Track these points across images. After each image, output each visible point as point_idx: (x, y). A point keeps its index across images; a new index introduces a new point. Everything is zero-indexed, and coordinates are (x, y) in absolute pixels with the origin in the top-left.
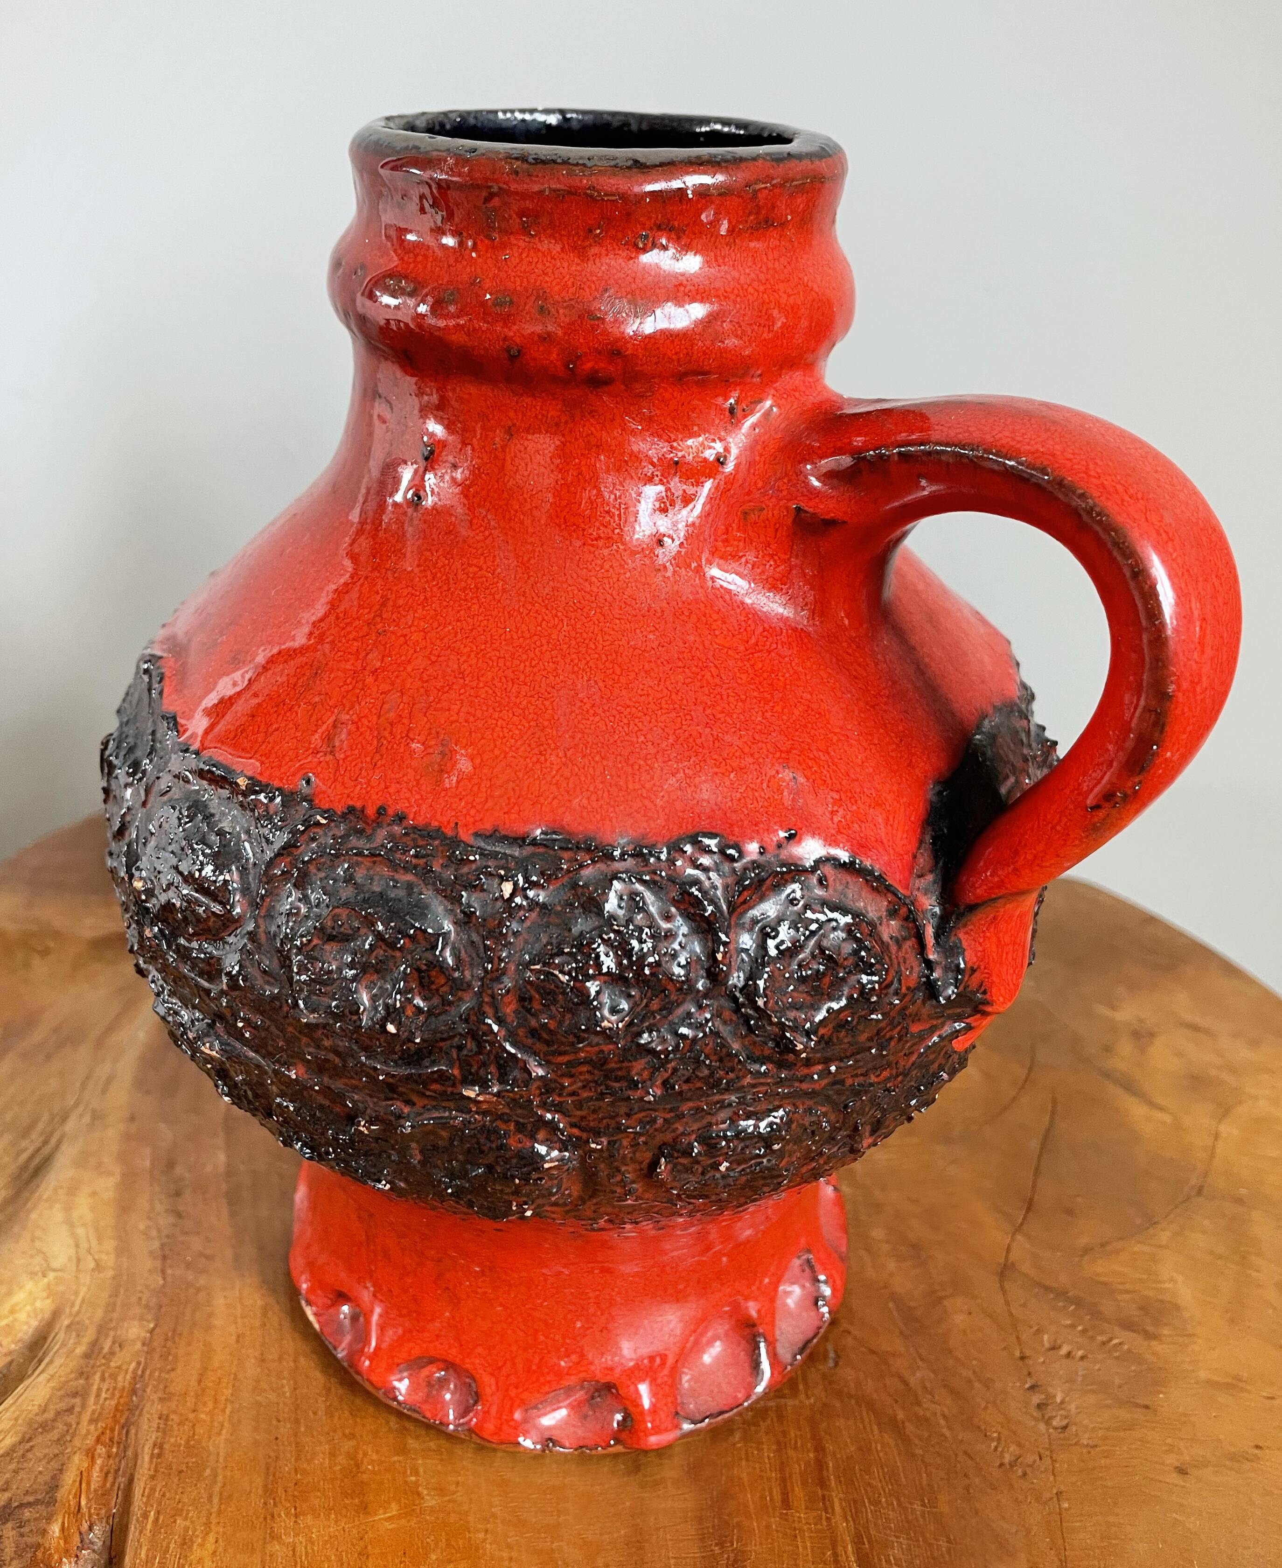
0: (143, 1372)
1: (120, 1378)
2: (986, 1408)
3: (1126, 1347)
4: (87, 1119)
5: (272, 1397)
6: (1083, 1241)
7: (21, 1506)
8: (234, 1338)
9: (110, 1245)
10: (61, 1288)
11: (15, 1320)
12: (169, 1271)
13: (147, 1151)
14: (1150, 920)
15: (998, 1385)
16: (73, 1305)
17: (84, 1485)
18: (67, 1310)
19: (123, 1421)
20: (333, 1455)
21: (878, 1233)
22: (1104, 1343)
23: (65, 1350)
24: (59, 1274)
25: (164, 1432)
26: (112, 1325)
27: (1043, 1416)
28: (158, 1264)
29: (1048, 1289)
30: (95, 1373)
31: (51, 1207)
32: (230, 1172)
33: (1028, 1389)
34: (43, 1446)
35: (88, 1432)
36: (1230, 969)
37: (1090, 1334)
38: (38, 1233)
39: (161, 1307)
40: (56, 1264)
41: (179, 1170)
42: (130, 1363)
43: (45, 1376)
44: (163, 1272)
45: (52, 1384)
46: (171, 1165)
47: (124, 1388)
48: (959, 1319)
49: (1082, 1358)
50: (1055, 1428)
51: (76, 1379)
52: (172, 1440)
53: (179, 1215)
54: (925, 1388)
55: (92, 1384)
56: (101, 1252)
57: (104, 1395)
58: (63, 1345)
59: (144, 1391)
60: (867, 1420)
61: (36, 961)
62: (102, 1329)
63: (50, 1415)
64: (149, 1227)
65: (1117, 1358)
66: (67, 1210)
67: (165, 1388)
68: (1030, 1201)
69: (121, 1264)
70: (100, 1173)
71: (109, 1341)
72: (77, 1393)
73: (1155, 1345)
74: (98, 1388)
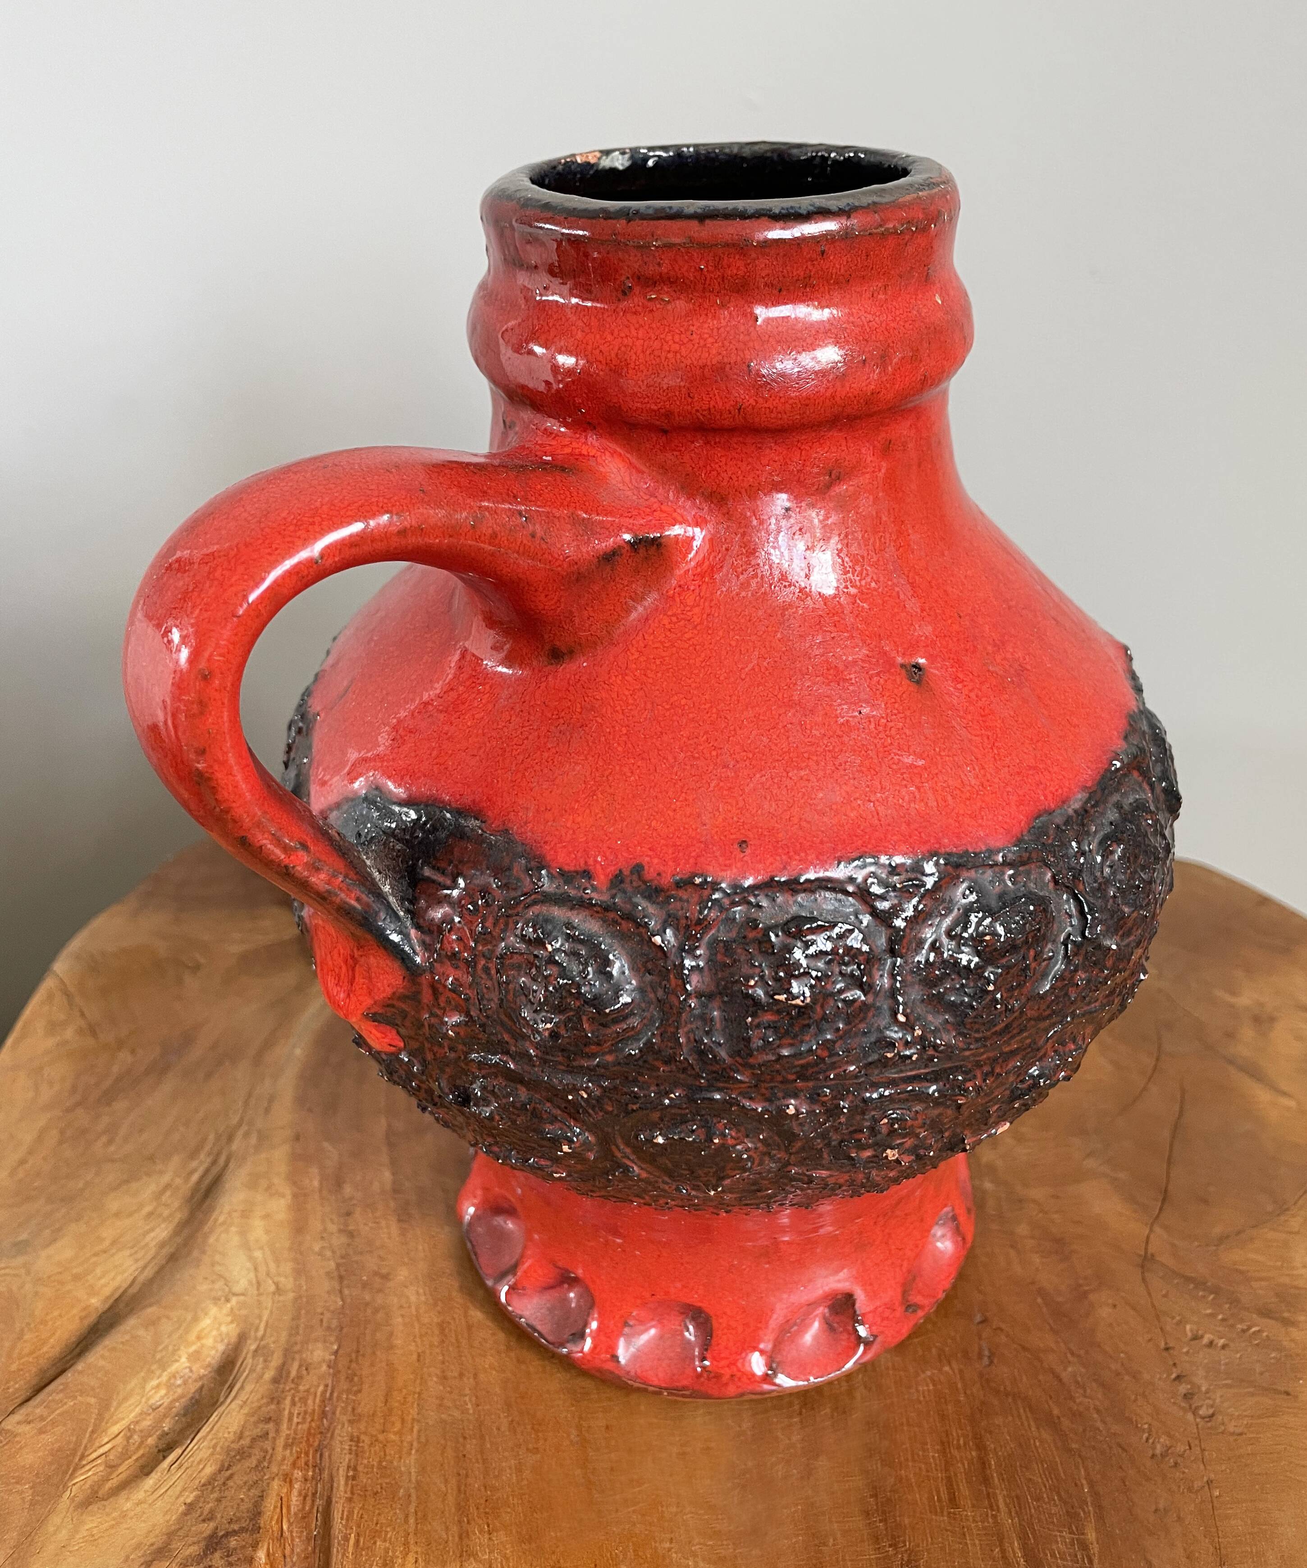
0: (332, 1394)
1: (310, 1402)
2: (1135, 1400)
3: (1265, 1334)
4: (253, 1140)
5: (457, 1414)
6: (1218, 1230)
7: (227, 1535)
8: (415, 1357)
9: (288, 1267)
10: (244, 1312)
11: (203, 1346)
12: (346, 1292)
13: (314, 1170)
14: (1264, 901)
15: (1146, 1376)
16: (257, 1330)
17: (284, 1511)
18: (252, 1333)
19: (316, 1444)
20: (519, 1470)
21: (1022, 1229)
22: (1243, 1331)
23: (254, 1375)
24: (242, 1298)
25: (357, 1455)
26: (297, 1348)
27: (1190, 1406)
28: (336, 1284)
29: (1189, 1279)
30: (285, 1399)
31: (227, 1231)
32: (397, 1189)
33: (1175, 1379)
34: (241, 1474)
35: (284, 1459)
37: (1231, 1322)
38: (218, 1258)
39: (342, 1329)
40: (237, 1289)
41: (348, 1190)
42: (318, 1386)
43: (238, 1402)
44: (341, 1292)
45: (246, 1410)
46: (339, 1183)
47: (314, 1410)
48: (1105, 1312)
49: (1224, 1347)
50: (1203, 1418)
51: (268, 1404)
52: (365, 1461)
53: (351, 1235)
54: (1077, 1382)
55: (284, 1409)
56: (279, 1275)
57: (295, 1420)
58: (252, 1371)
59: (334, 1413)
60: (1024, 1418)
61: (188, 979)
62: (288, 1353)
63: (246, 1442)
64: (323, 1248)
65: (1257, 1345)
66: (243, 1233)
67: (353, 1409)
68: (1166, 1191)
69: (300, 1286)
70: (271, 1195)
71: (296, 1365)
72: (270, 1419)
73: (1294, 1332)
74: (290, 1413)
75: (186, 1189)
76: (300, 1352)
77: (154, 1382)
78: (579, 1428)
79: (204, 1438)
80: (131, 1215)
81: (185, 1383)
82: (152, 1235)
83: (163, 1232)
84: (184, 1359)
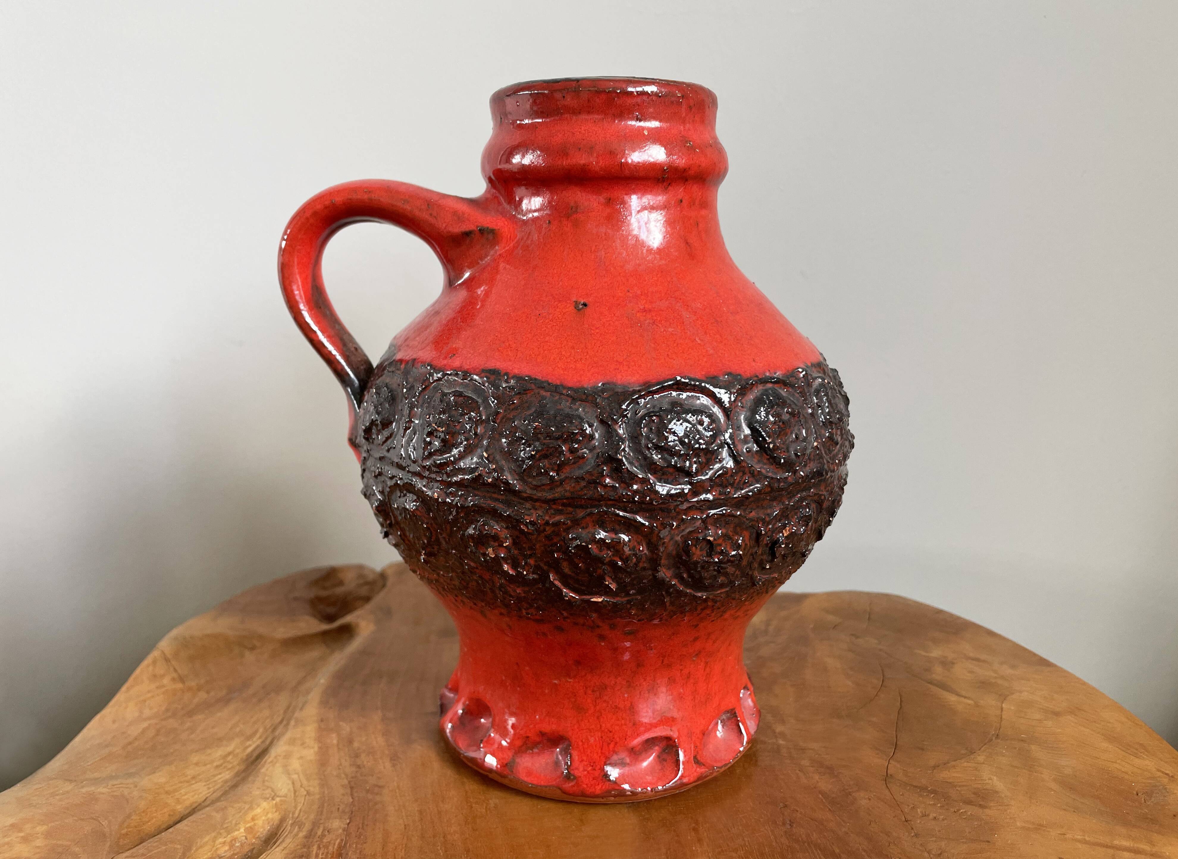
0: (345, 845)
1: (331, 848)
2: (890, 846)
3: (969, 813)
6: (932, 763)
8: (403, 826)
9: (316, 782)
10: (285, 806)
11: (255, 825)
12: (356, 794)
13: (334, 736)
14: (940, 612)
15: (894, 834)
16: (293, 813)
18: (291, 815)
21: (805, 763)
22: (955, 812)
23: (292, 835)
24: (283, 798)
26: (322, 821)
28: (349, 791)
29: (916, 787)
30: (313, 846)
31: (273, 766)
32: (388, 748)
33: (913, 836)
36: (991, 634)
37: (946, 808)
38: (267, 778)
39: (352, 812)
40: (280, 793)
41: (356, 745)
42: (337, 839)
43: (281, 847)
44: (352, 795)
45: (285, 852)
46: (350, 742)
47: (333, 852)
48: (864, 802)
49: (943, 820)
50: (935, 855)
51: (302, 848)
53: (359, 767)
55: (312, 851)
56: (309, 786)
57: (320, 856)
58: (290, 832)
59: (347, 854)
61: (247, 653)
62: (315, 824)
64: (339, 773)
65: (965, 818)
66: (285, 766)
67: (361, 852)
68: (896, 744)
69: (324, 792)
70: (305, 748)
71: (321, 829)
72: (303, 856)
73: (987, 811)
74: (316, 853)
75: (244, 755)
76: (323, 824)
77: (221, 840)
80: (205, 765)
81: (242, 845)
82: (219, 776)
83: (227, 775)
84: (242, 830)
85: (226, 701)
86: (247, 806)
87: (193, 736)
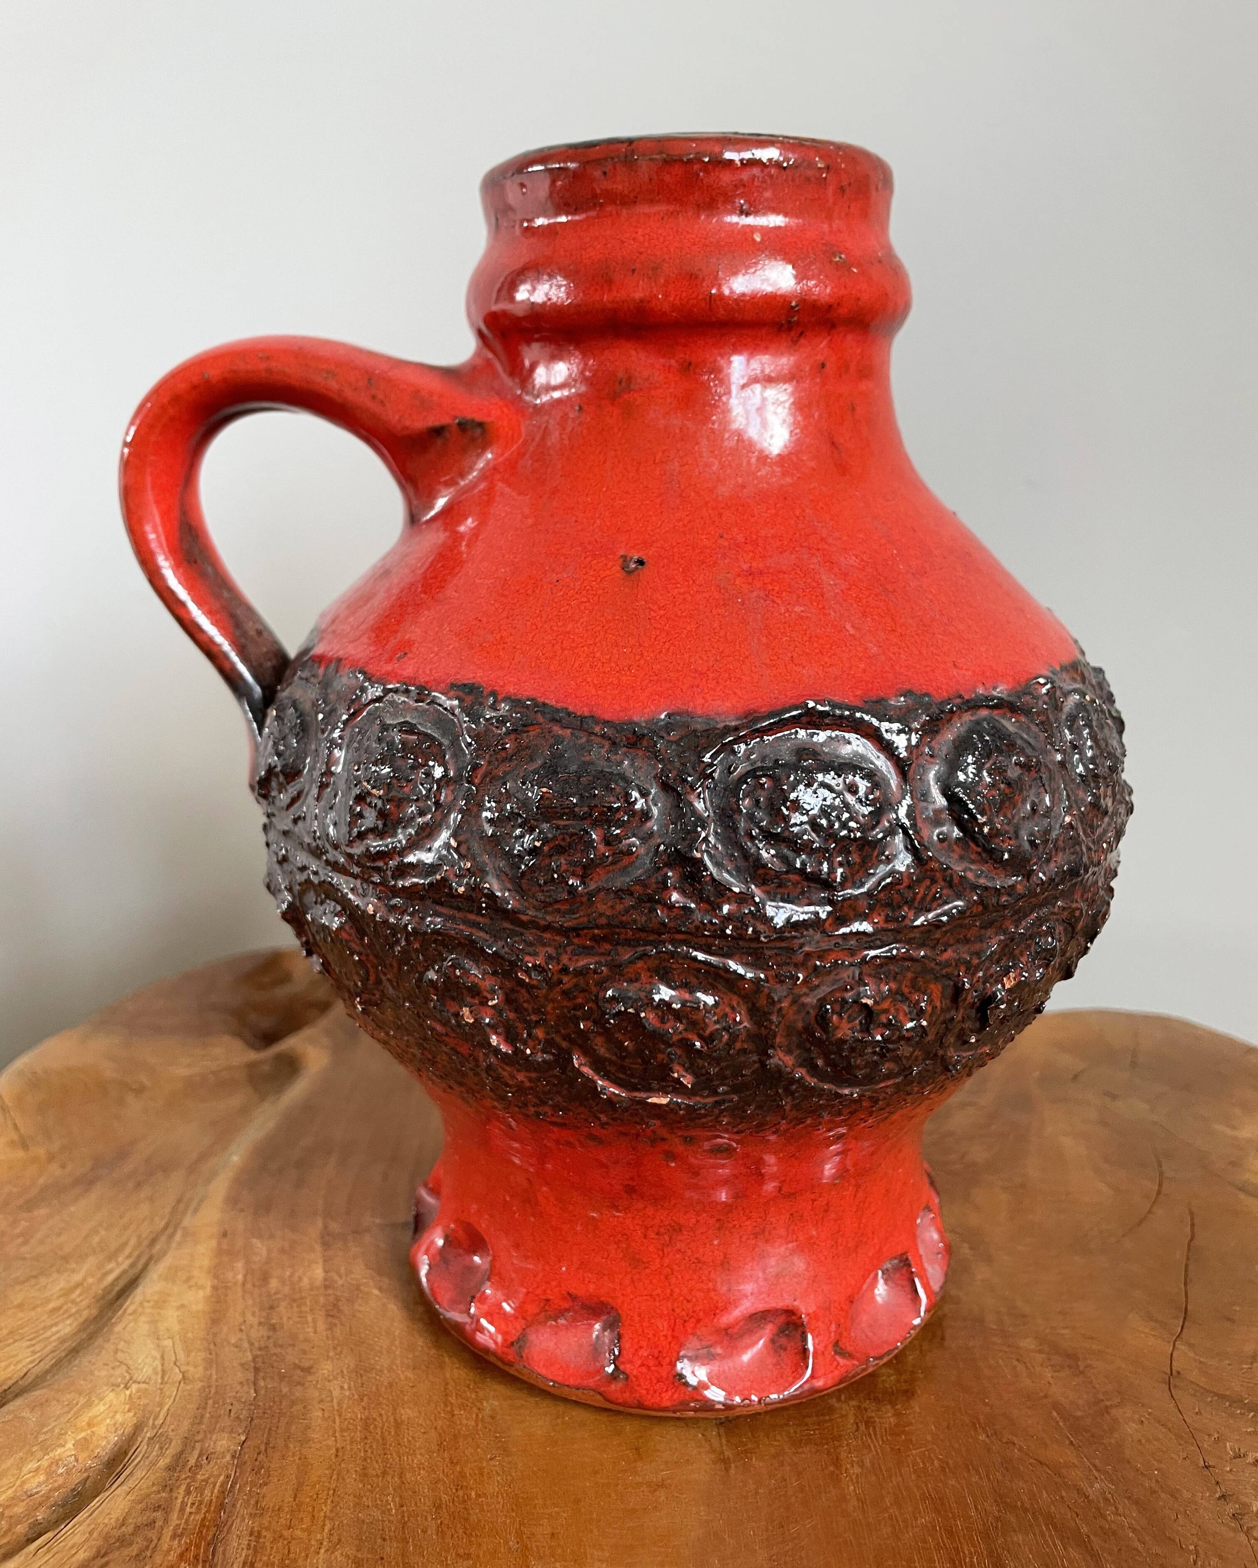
0: (233, 1486)
1: (207, 1492)
2: (1177, 1519)
4: (177, 1240)
5: (377, 1514)
6: (1249, 1348)
8: (333, 1451)
9: (199, 1357)
10: (143, 1402)
11: (93, 1433)
12: (262, 1383)
13: (240, 1265)
15: (1186, 1495)
16: (156, 1416)
18: (151, 1422)
19: (209, 1537)
21: (1028, 1344)
23: (147, 1462)
24: (143, 1386)
25: (255, 1551)
26: (199, 1436)
27: (1242, 1527)
28: (251, 1376)
29: (1223, 1397)
30: (178, 1487)
31: (136, 1321)
32: (328, 1285)
33: (1219, 1498)
35: (170, 1550)
38: (122, 1345)
39: (252, 1419)
40: (140, 1376)
41: (274, 1283)
42: (219, 1476)
43: (125, 1488)
44: (255, 1384)
45: (132, 1498)
46: (265, 1278)
47: (211, 1501)
48: (1131, 1428)
51: (159, 1492)
52: (265, 1559)
53: (273, 1328)
54: (1106, 1500)
55: (176, 1498)
56: (189, 1364)
57: (188, 1510)
58: (144, 1456)
59: (234, 1506)
60: (1048, 1535)
61: (130, 1100)
62: (188, 1442)
63: (128, 1529)
64: (240, 1340)
66: (154, 1322)
67: (257, 1502)
68: (1186, 1309)
69: (210, 1377)
70: (190, 1287)
71: (196, 1453)
72: (159, 1507)
74: (183, 1502)
75: (99, 1289)
76: (202, 1441)
77: (33, 1465)
78: (519, 1535)
79: (80, 1523)
80: (34, 1307)
81: (68, 1472)
82: (54, 1329)
83: (67, 1327)
84: (70, 1445)
85: (86, 1182)
86: (82, 1400)
87: (24, 1249)
